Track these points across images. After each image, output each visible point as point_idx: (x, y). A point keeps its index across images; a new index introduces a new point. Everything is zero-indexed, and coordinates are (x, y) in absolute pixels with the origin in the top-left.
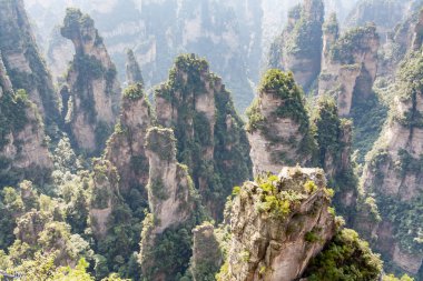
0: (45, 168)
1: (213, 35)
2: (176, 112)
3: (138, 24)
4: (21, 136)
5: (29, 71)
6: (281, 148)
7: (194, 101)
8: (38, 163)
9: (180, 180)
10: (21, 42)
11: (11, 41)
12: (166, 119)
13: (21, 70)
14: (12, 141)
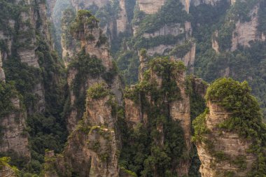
0: (21, 157)
2: (145, 116)
3: (183, 26)
4: (5, 122)
5: (36, 65)
7: (169, 107)
8: (16, 150)
10: (34, 41)
11: (25, 39)
12: (134, 123)
13: (29, 65)
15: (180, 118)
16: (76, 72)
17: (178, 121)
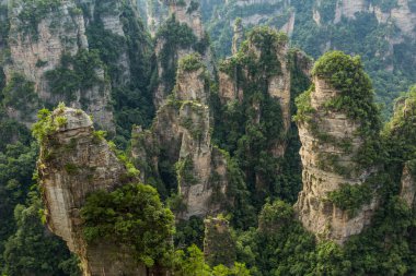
1: (378, 12)
2: (241, 92)
4: (88, 94)
5: (121, 33)
6: (331, 149)
7: (267, 83)
9: (215, 167)
10: (118, 5)
11: (109, 3)
13: (114, 32)
14: (79, 98)
15: (279, 95)
16: (164, 42)
17: (277, 99)
